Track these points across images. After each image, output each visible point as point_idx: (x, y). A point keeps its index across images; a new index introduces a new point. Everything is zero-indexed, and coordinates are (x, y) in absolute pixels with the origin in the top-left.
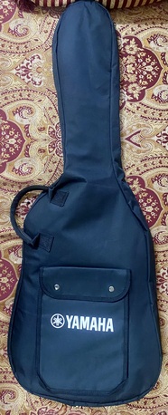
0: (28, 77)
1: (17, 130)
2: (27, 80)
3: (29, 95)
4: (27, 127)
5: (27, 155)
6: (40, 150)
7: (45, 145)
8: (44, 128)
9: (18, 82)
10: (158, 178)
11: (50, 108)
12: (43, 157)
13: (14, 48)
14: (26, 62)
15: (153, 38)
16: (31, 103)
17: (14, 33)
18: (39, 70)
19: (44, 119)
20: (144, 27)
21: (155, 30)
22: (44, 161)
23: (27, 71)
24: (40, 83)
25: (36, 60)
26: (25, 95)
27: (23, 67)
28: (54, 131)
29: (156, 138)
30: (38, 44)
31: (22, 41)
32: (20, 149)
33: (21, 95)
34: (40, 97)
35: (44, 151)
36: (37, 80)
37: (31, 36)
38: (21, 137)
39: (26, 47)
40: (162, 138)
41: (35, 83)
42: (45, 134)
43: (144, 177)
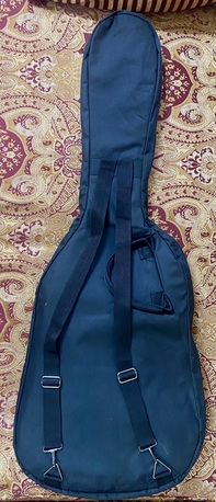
0: (35, 82)
1: (18, 142)
2: (33, 85)
3: (34, 103)
4: (30, 139)
5: (28, 172)
6: (43, 167)
7: (50, 162)
8: (50, 142)
9: (22, 86)
10: (181, 210)
11: (59, 119)
12: (47, 176)
13: (20, 47)
14: (33, 63)
15: (184, 49)
16: (37, 112)
17: (22, 29)
18: (49, 74)
19: (51, 131)
20: (174, 35)
21: (187, 40)
22: (48, 180)
23: (34, 74)
24: (49, 89)
25: (46, 62)
26: (30, 101)
27: (30, 69)
28: (62, 147)
29: (181, 164)
30: (49, 44)
31: (31, 39)
32: (20, 165)
33: (25, 102)
34: (49, 106)
35: (49, 169)
36: (46, 86)
37: (41, 35)
38: (22, 151)
39: (34, 46)
40: (187, 164)
41: (43, 89)
42: (51, 149)
43: (166, 207)
